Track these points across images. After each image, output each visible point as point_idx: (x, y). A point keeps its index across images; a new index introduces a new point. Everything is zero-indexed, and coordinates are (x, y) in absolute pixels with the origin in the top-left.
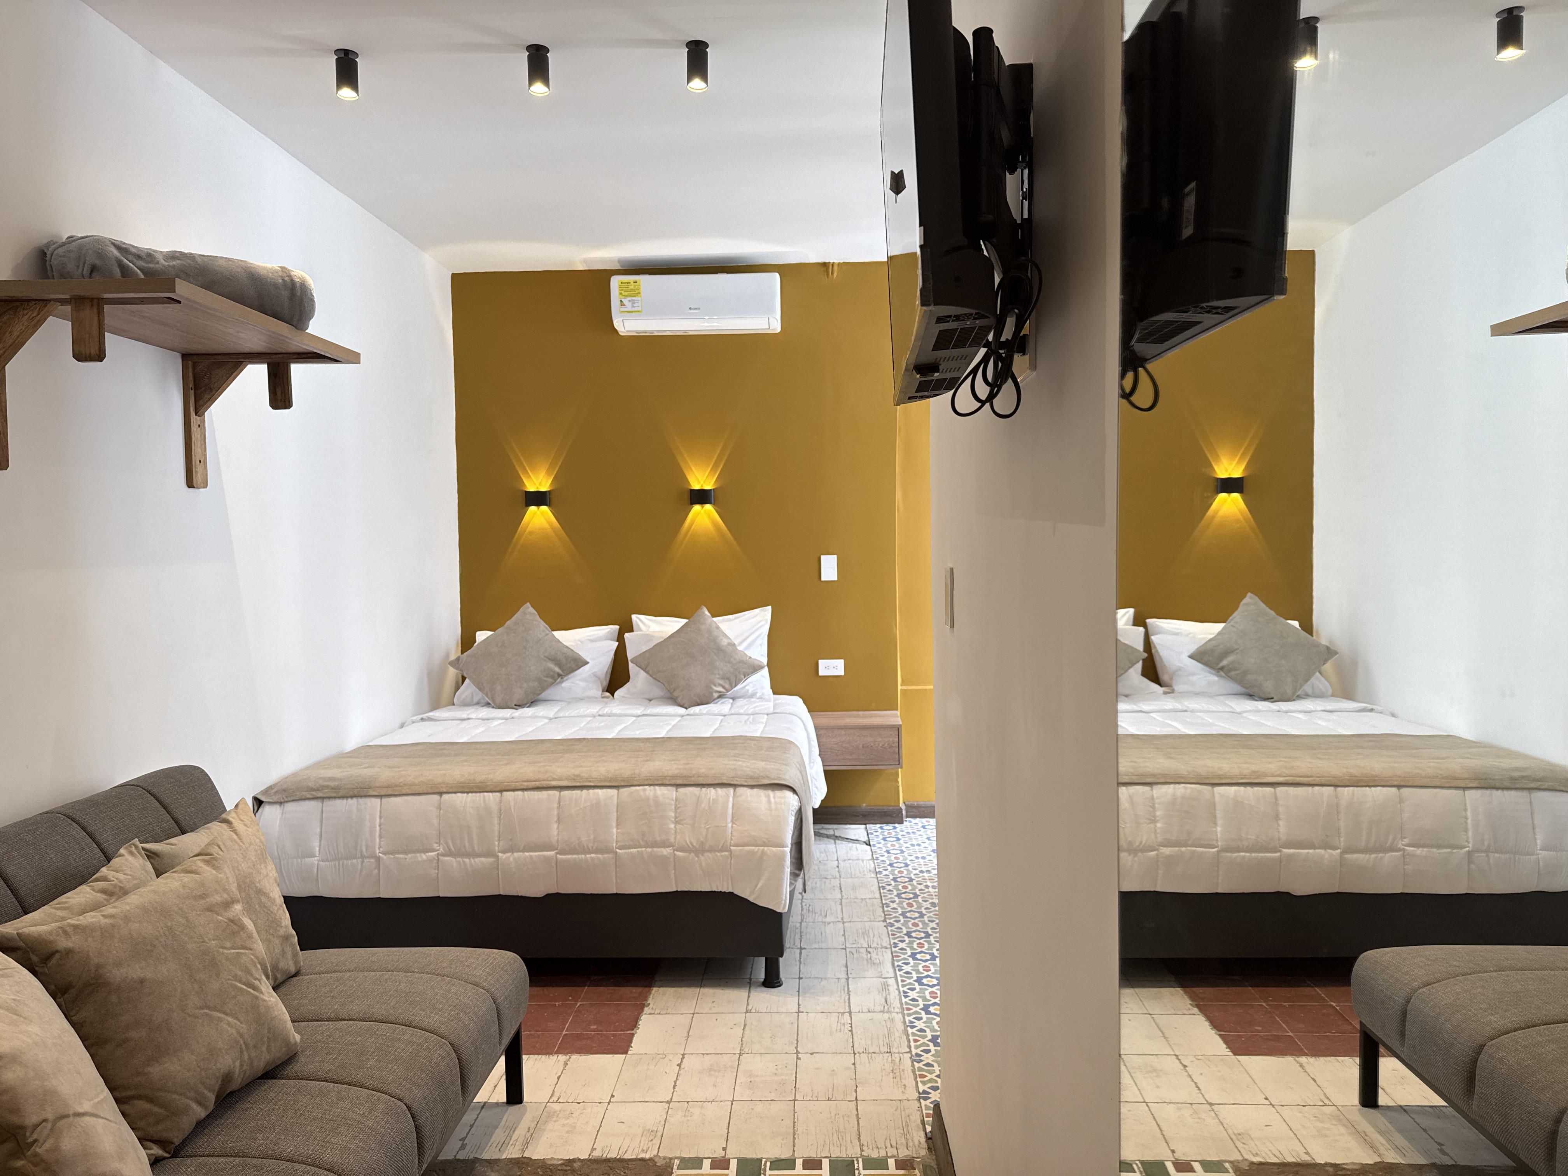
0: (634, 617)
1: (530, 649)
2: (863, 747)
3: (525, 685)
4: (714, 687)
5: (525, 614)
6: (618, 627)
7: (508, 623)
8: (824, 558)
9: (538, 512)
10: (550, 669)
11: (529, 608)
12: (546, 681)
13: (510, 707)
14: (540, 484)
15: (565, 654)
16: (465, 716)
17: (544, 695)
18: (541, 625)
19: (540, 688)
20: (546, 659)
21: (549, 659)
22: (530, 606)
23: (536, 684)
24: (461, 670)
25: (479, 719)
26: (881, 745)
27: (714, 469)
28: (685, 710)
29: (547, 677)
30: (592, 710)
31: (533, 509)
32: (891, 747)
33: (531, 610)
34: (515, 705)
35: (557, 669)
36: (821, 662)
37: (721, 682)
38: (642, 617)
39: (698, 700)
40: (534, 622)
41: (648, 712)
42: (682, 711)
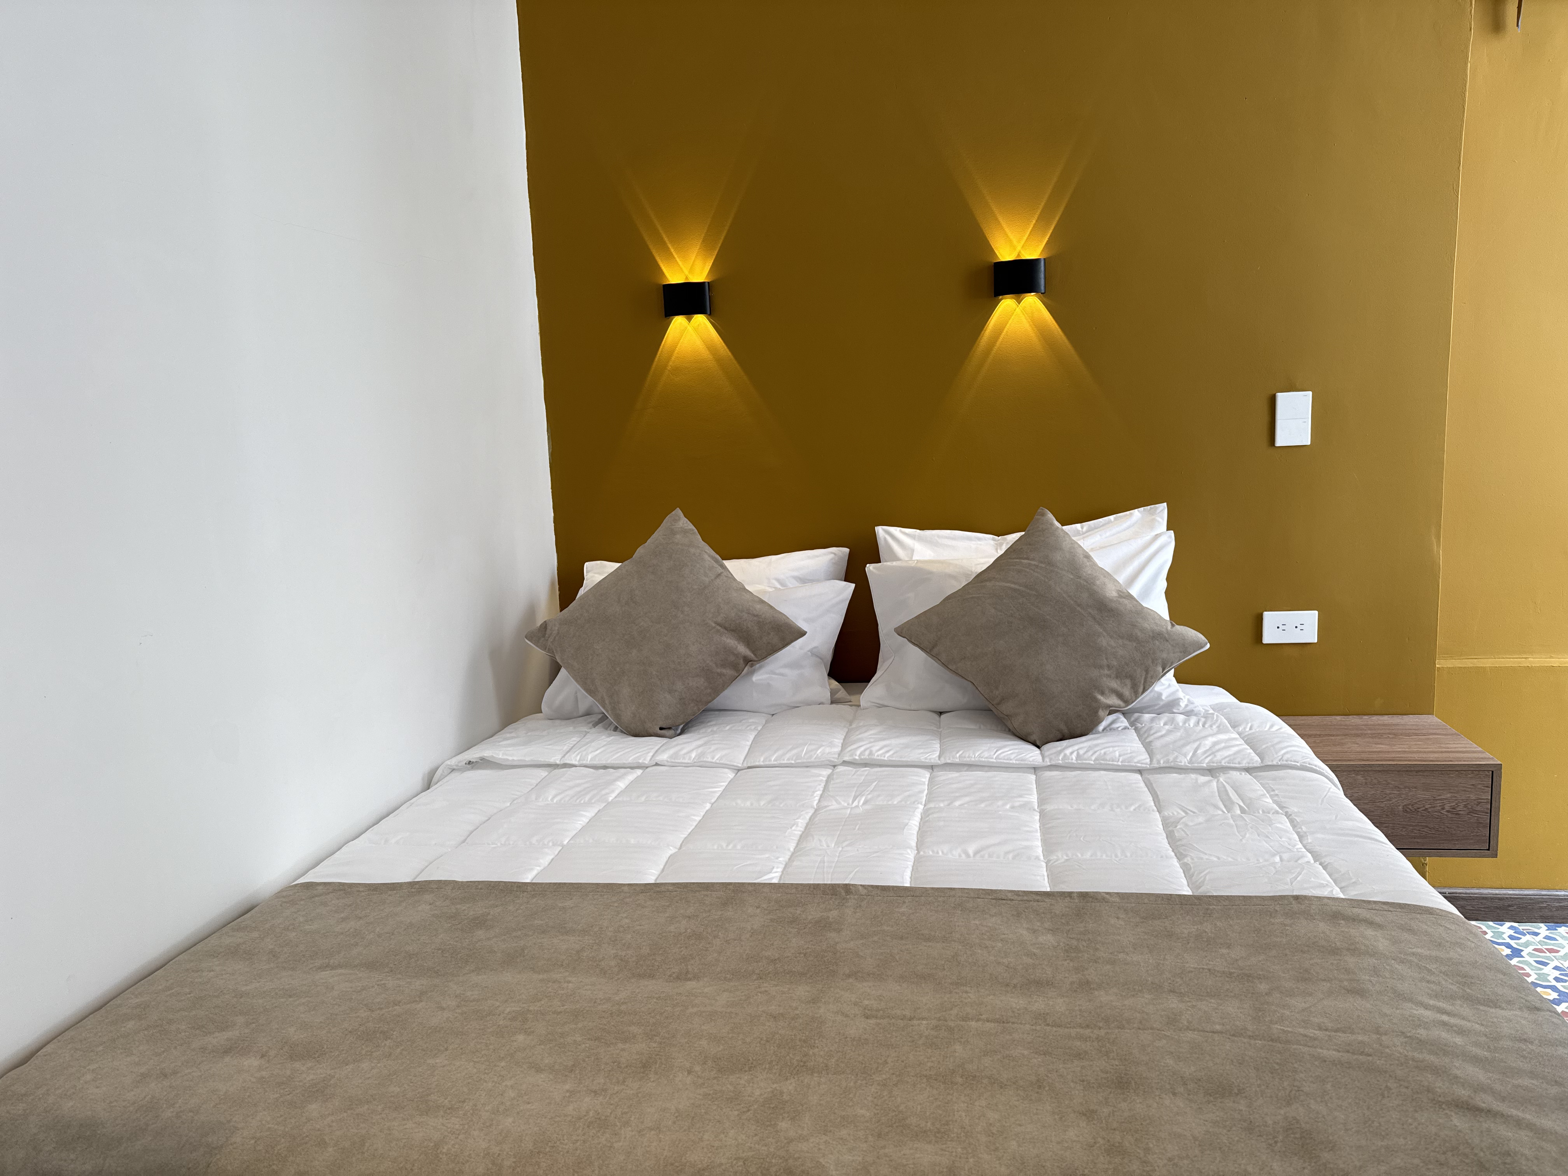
0: (880, 530)
1: (686, 609)
2: (1405, 811)
3: (679, 686)
4: (1100, 697)
5: (673, 533)
6: (847, 550)
7: (640, 551)
8: (1283, 399)
9: (690, 328)
10: (729, 651)
11: (679, 519)
12: (720, 675)
13: (651, 731)
14: (691, 270)
15: (757, 616)
16: (556, 759)
17: (719, 701)
18: (706, 557)
19: (709, 691)
20: (719, 628)
21: (726, 628)
22: (682, 515)
23: (701, 682)
24: (550, 651)
25: (586, 766)
26: (1447, 808)
27: (1043, 219)
28: (1036, 751)
29: (723, 666)
30: (828, 750)
31: (678, 322)
32: (1472, 812)
33: (684, 523)
34: (661, 729)
35: (742, 649)
36: (1268, 616)
37: (1114, 684)
38: (896, 531)
39: (1063, 727)
40: (692, 550)
41: (956, 757)
42: (1031, 754)
